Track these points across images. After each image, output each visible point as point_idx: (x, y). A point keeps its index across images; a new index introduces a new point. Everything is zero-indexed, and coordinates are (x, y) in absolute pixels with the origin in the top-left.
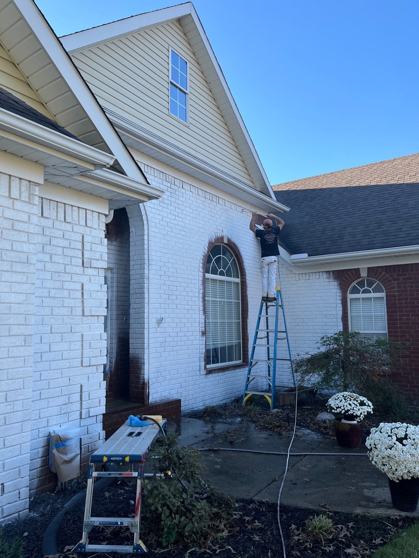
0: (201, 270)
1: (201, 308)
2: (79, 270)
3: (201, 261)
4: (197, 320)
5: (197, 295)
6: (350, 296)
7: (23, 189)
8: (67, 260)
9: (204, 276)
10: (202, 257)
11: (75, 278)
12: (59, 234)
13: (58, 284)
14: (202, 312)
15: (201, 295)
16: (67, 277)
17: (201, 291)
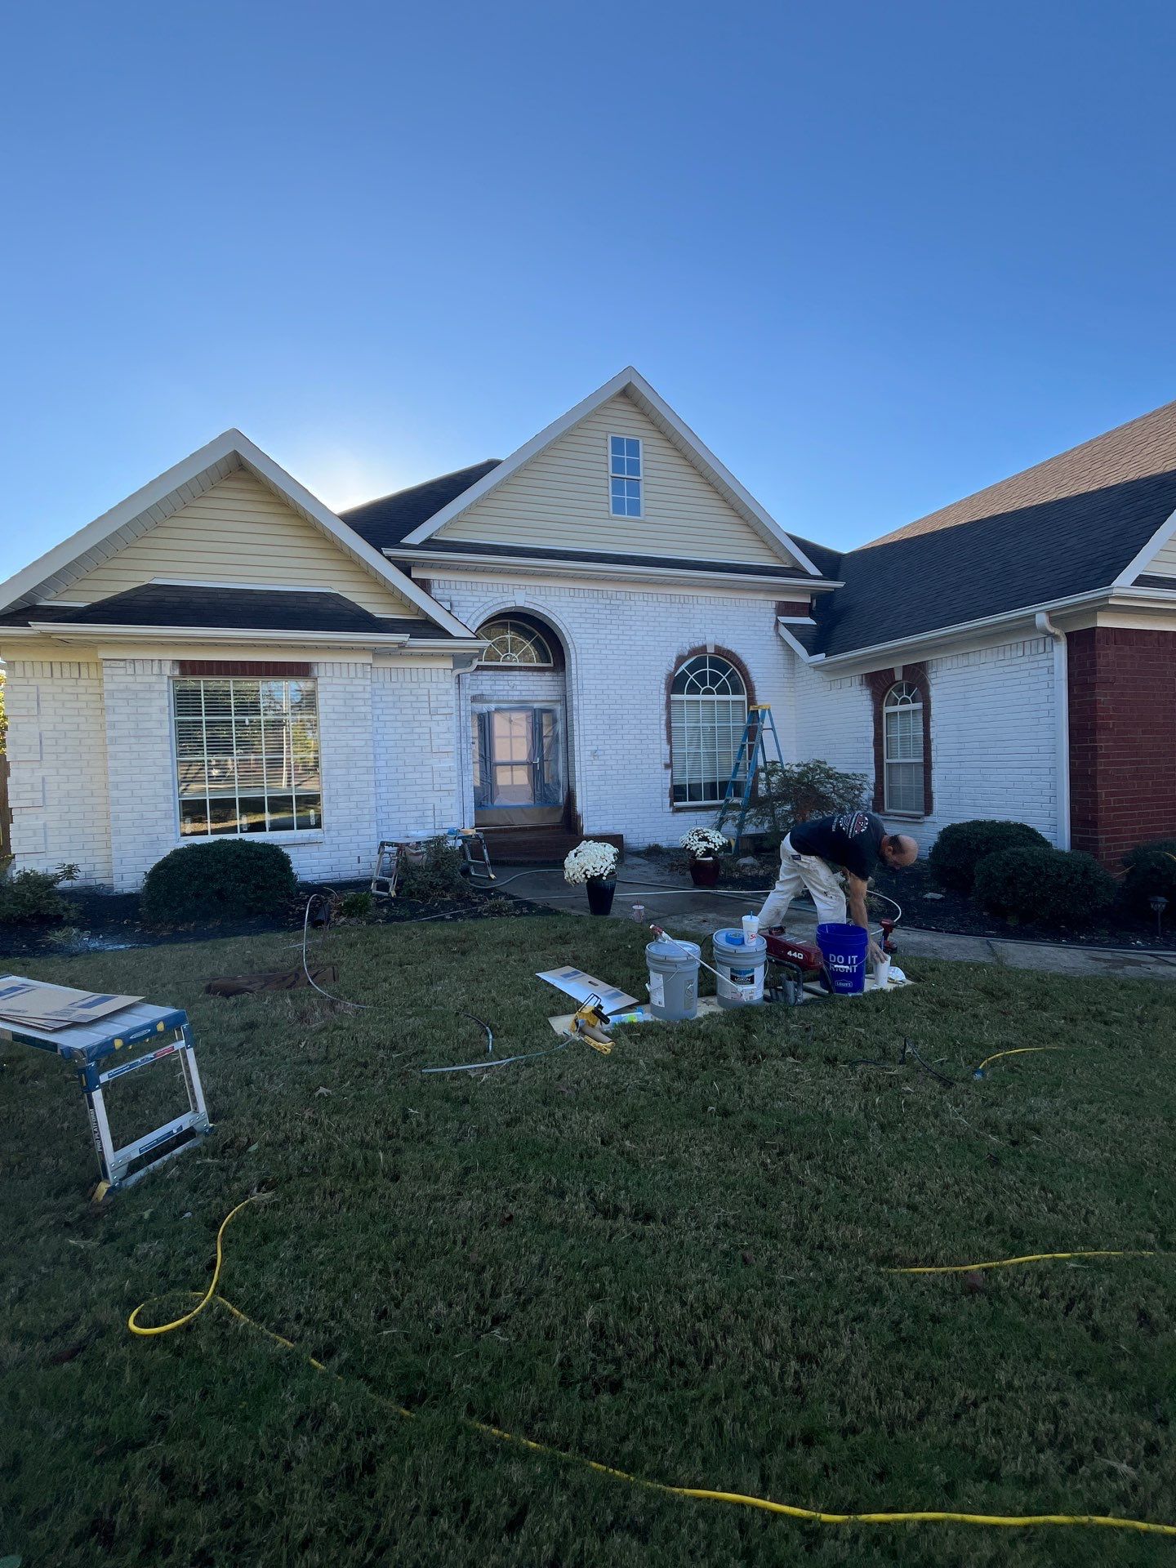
0: (663, 691)
1: (664, 737)
2: (428, 717)
3: (664, 681)
4: (658, 751)
5: (657, 722)
6: (887, 709)
7: (358, 670)
8: (415, 711)
9: (668, 698)
10: (664, 676)
11: (424, 724)
12: (406, 692)
13: (409, 730)
14: (665, 742)
15: (663, 722)
16: (416, 724)
17: (664, 717)
